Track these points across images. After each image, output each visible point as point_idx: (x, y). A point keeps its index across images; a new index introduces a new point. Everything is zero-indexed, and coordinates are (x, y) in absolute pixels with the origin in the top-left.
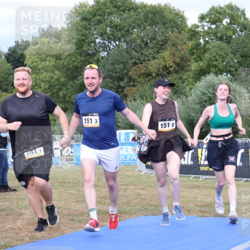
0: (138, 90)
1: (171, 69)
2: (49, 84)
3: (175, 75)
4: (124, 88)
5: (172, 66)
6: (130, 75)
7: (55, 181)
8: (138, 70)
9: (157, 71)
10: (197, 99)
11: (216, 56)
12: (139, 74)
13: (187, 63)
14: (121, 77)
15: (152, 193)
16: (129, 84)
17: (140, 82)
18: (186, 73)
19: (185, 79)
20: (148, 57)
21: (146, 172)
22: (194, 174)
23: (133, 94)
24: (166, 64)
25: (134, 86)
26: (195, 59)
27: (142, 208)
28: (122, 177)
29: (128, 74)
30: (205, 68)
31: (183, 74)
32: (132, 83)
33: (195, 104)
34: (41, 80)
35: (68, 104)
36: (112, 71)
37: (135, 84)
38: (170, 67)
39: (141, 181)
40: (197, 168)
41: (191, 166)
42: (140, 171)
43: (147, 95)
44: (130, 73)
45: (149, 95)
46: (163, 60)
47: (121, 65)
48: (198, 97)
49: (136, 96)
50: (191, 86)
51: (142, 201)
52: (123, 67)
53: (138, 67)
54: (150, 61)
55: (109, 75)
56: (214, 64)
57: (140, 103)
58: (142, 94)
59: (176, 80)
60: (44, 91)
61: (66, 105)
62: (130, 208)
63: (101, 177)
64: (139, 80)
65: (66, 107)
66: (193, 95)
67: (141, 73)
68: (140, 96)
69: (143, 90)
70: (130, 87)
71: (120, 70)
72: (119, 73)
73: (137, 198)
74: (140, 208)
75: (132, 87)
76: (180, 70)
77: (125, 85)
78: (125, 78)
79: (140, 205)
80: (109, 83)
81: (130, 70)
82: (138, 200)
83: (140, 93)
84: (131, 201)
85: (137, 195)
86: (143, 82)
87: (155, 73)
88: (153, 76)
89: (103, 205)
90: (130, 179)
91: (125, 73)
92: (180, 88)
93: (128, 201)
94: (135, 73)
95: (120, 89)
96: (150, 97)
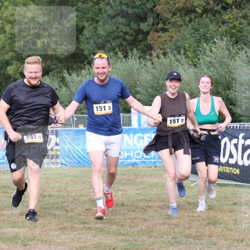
0: (172, 37)
1: (229, 1)
3: (235, 10)
4: (148, 33)
6: (158, 12)
9: (205, 4)
15: (192, 214)
16: (155, 27)
17: (174, 24)
23: (163, 45)
25: (164, 30)
27: (174, 241)
28: (142, 186)
29: (155, 9)
32: (160, 26)
34: (5, 20)
35: (52, 61)
36: (126, 4)
37: (166, 27)
43: (187, 45)
44: (159, 8)
45: (190, 47)
51: (173, 229)
55: (122, 11)
58: (179, 44)
59: (237, 19)
61: (49, 63)
62: (152, 239)
64: (173, 20)
65: (48, 67)
67: (177, 8)
68: (174, 48)
69: (181, 37)
70: (158, 32)
71: (140, 3)
72: (139, 8)
73: (165, 223)
74: (168, 240)
75: (161, 32)
76: (244, 2)
77: (148, 28)
78: (150, 16)
79: (170, 234)
80: (121, 26)
81: (159, 3)
82: (166, 226)
83: (175, 43)
84: (154, 229)
85: (164, 219)
86: (181, 23)
87: (201, 8)
88: (198, 13)
89: (107, 236)
90: (155, 191)
91: (149, 8)
92: (245, 34)
93: (149, 228)
94: (166, 7)
95: (140, 36)
96: (191, 49)
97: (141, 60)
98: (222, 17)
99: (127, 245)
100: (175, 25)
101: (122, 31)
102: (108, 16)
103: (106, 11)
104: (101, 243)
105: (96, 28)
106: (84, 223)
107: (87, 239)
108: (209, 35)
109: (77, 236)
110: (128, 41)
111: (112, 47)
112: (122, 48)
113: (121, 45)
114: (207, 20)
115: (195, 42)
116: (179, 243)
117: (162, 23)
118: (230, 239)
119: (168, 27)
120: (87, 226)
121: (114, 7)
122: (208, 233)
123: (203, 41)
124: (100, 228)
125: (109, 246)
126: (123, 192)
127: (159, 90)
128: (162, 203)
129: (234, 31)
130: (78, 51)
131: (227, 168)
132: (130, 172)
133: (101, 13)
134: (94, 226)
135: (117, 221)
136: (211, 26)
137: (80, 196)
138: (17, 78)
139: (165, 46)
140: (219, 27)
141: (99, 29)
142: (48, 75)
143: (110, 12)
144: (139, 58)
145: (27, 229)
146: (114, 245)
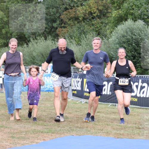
1: (95, 15)
4: (57, 28)
6: (62, 18)
8: (68, 14)
9: (83, 16)
10: (117, 40)
11: (133, 6)
12: (69, 18)
13: (108, 10)
14: (54, 19)
16: (60, 25)
17: (69, 25)
19: (107, 24)
20: (77, 3)
21: (72, 99)
22: (112, 103)
23: (64, 34)
24: (91, 11)
25: (64, 27)
26: (115, 7)
27: (70, 129)
29: (60, 17)
30: (123, 15)
31: (105, 19)
32: (63, 25)
33: (114, 44)
37: (65, 26)
38: (95, 13)
39: (69, 107)
40: (114, 98)
41: (110, 95)
43: (75, 35)
44: (62, 17)
46: (89, 7)
47: (55, 9)
50: (112, 29)
51: (69, 123)
52: (56, 11)
53: (69, 11)
54: (78, 7)
56: (131, 12)
57: (69, 41)
58: (71, 34)
59: (98, 24)
62: (59, 128)
64: (69, 22)
66: (113, 37)
68: (69, 36)
69: (72, 31)
70: (62, 28)
71: (53, 13)
72: (53, 16)
74: (67, 129)
76: (102, 16)
77: (57, 26)
78: (58, 20)
79: (68, 126)
81: (62, 14)
83: (69, 34)
86: (73, 24)
87: (82, 18)
88: (80, 20)
89: (38, 126)
91: (58, 16)
94: (66, 17)
95: (53, 29)
96: (77, 37)
97: (53, 41)
98: (92, 22)
99: (48, 131)
104: (35, 129)
107: (29, 127)
108: (85, 31)
109: (24, 126)
110: (47, 32)
111: (39, 34)
112: (44, 35)
113: (44, 33)
114: (85, 23)
115: (79, 34)
116: (73, 130)
118: (96, 129)
119: (67, 26)
122: (86, 126)
123: (82, 33)
125: (39, 131)
126: (44, 105)
129: (97, 29)
130: (22, 35)
132: (47, 95)
135: (42, 119)
136: (86, 26)
137: (24, 106)
139: (65, 35)
140: (90, 27)
144: (52, 40)
146: (42, 131)
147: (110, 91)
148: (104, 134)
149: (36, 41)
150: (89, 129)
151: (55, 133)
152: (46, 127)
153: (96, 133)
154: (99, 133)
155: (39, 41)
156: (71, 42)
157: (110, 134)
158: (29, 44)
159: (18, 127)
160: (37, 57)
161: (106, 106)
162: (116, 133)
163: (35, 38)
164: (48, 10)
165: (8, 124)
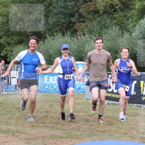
0: (87, 26)
1: (117, 8)
2: (7, 18)
3: (120, 12)
4: (75, 23)
5: (118, 4)
6: (80, 12)
7: (13, 107)
8: (87, 7)
9: (104, 9)
10: (141, 35)
13: (132, 2)
14: (72, 14)
16: (79, 20)
18: (131, 11)
19: (130, 17)
22: (136, 104)
23: (82, 29)
24: (112, 3)
25: (83, 22)
27: (91, 134)
29: (79, 11)
31: (128, 12)
32: (81, 19)
35: (24, 36)
37: (84, 20)
38: (117, 6)
40: (139, 98)
41: (134, 96)
42: (88, 99)
43: (95, 30)
44: (81, 10)
47: (73, 2)
48: (141, 33)
49: (86, 31)
50: (135, 23)
51: (90, 127)
52: (74, 5)
53: (88, 5)
55: (61, 11)
57: (88, 37)
58: (91, 29)
59: (121, 17)
60: (3, 24)
61: (22, 37)
62: (79, 133)
63: (53, 104)
64: (88, 17)
66: (137, 31)
67: (90, 10)
68: (88, 31)
69: (92, 26)
70: (80, 23)
71: (71, 7)
72: (70, 10)
73: (86, 124)
74: (88, 133)
75: (81, 23)
76: (125, 8)
77: (75, 21)
78: (76, 14)
79: (89, 130)
80: (61, 19)
81: (81, 7)
82: (87, 126)
83: (89, 29)
84: (80, 127)
85: (85, 122)
86: (92, 18)
87: (102, 11)
88: (100, 13)
89: (56, 130)
90: (79, 107)
91: (76, 10)
92: (125, 25)
93: (78, 127)
94: (84, 10)
95: (71, 25)
96: (97, 32)
98: (114, 16)
99: (67, 136)
100: (89, 20)
101: (61, 22)
102: (54, 13)
103: (53, 11)
104: (53, 134)
105: (48, 19)
106: (43, 123)
107: (46, 132)
108: (107, 25)
109: (40, 130)
110: (64, 27)
111: (56, 30)
112: (61, 31)
113: (61, 29)
114: (106, 17)
115: (100, 28)
116: (94, 135)
117: (82, 18)
118: (120, 133)
119: (86, 20)
120: (46, 125)
121: (57, 9)
122: (108, 130)
123: (103, 28)
124: (52, 126)
125: (58, 136)
127: (80, 53)
128: (84, 113)
129: (119, 23)
131: (117, 95)
133: (50, 12)
134: (49, 125)
135: (60, 123)
136: (108, 20)
137: (40, 109)
138: (5, 45)
140: (112, 21)
141: (49, 20)
142: (22, 44)
143: (55, 12)
144: (71, 36)
145: (14, 126)
146: (60, 135)
147: (134, 91)
148: (128, 139)
149: (53, 37)
150: (112, 133)
151: (75, 138)
152: (65, 132)
153: (120, 137)
154: (123, 137)
155: (56, 37)
156: (91, 38)
157: (135, 138)
158: (45, 41)
159: (34, 132)
160: (54, 55)
161: (130, 107)
162: (141, 138)
163: (52, 34)
164: (65, 4)
165: (23, 129)
